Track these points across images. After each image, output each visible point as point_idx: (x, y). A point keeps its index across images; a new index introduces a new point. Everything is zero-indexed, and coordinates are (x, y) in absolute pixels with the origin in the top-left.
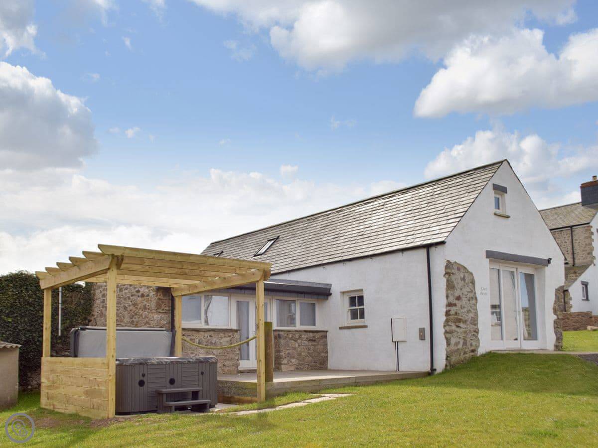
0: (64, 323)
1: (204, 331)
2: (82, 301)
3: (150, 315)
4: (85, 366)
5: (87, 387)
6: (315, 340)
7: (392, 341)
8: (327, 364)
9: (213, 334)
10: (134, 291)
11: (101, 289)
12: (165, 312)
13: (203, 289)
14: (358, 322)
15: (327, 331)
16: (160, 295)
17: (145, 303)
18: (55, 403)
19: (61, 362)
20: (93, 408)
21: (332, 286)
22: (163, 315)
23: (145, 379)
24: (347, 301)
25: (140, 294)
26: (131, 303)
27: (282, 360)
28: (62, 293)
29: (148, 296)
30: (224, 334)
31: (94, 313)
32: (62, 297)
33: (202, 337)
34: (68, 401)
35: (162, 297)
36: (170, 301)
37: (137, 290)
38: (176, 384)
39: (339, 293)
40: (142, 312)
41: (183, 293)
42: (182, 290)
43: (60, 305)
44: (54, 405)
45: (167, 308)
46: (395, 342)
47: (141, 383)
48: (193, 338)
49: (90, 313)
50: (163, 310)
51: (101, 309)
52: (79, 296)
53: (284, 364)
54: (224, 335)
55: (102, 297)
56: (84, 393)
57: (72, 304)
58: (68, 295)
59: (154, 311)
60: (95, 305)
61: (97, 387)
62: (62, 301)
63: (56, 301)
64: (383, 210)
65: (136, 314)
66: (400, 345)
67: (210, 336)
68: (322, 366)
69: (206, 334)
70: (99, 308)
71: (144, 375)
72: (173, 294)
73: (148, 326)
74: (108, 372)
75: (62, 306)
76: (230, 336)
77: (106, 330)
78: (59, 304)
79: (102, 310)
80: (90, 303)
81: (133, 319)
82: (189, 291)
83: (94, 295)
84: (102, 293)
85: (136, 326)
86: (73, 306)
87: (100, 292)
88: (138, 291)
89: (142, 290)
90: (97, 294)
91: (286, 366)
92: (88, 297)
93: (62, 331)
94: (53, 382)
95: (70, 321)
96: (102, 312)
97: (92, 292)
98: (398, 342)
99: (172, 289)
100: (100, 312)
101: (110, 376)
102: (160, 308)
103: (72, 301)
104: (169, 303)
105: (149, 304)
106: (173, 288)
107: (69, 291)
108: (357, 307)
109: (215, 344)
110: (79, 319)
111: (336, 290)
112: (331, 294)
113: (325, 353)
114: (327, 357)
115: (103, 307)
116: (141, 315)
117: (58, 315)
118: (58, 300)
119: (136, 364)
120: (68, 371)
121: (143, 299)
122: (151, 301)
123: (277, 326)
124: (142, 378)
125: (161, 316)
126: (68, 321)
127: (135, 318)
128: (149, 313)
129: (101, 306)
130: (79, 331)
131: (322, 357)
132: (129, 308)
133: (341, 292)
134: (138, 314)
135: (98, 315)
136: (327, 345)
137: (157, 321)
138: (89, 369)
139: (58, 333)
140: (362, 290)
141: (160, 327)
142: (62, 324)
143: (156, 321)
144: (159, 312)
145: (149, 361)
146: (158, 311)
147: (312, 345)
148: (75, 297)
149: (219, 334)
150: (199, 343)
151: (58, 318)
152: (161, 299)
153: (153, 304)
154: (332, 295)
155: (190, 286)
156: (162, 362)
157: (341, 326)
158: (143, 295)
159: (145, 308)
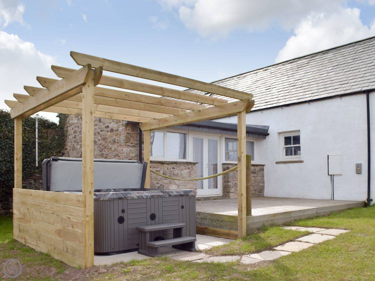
0: (41, 156)
1: (168, 164)
2: (56, 137)
3: (120, 149)
4: (56, 201)
5: (59, 226)
6: (255, 173)
7: (328, 174)
8: (264, 192)
9: (176, 166)
10: (103, 126)
11: (73, 127)
12: (134, 146)
13: (174, 123)
14: (293, 158)
15: (264, 165)
16: (129, 130)
17: (114, 137)
18: (27, 237)
19: (31, 195)
20: (67, 252)
21: (270, 127)
22: (132, 149)
23: (125, 216)
24: (283, 141)
25: (109, 129)
26: (100, 138)
27: (230, 189)
28: (39, 130)
29: (117, 130)
30: (184, 166)
31: (66, 147)
32: (38, 133)
33: (166, 169)
34: (39, 238)
35: (130, 132)
36: (138, 136)
37: (106, 125)
38: (157, 219)
39: (277, 134)
40: (112, 145)
41: (152, 128)
42: (151, 124)
43: (37, 140)
44: (25, 239)
45: (135, 142)
46: (331, 175)
47: (121, 220)
48: (158, 169)
49: (63, 147)
50: (132, 143)
51: (73, 143)
52: (53, 132)
53: (232, 192)
54: (184, 168)
55: (74, 133)
56: (56, 232)
57: (47, 139)
58: (44, 131)
59: (123, 144)
60: (68, 140)
61: (71, 228)
62: (38, 136)
63: (33, 136)
64: (309, 66)
65: (105, 148)
66: (335, 178)
67: (173, 168)
68: (260, 194)
69: (170, 167)
70: (72, 143)
71: (123, 211)
72: (141, 128)
73: (117, 158)
74: (85, 211)
75: (38, 140)
76: (189, 168)
77: (81, 161)
78: (36, 138)
79: (74, 145)
80: (64, 139)
81: (103, 152)
82: (159, 125)
83: (67, 131)
84: (74, 130)
85: (106, 158)
86: (49, 141)
87: (72, 128)
88: (108, 127)
89: (111, 126)
90: (69, 131)
91: (233, 194)
92: (62, 133)
93: (39, 162)
94: (24, 215)
95: (46, 154)
96: (74, 146)
97: (65, 129)
98: (333, 175)
99: (140, 124)
100: (72, 146)
101: (87, 216)
102: (129, 142)
103: (48, 137)
104: (137, 137)
105: (118, 138)
106: (142, 123)
107: (44, 128)
108: (292, 146)
109: (177, 175)
110: (54, 152)
111: (273, 131)
112: (268, 134)
113: (262, 183)
114: (264, 186)
115: (75, 142)
116: (110, 149)
117: (35, 148)
118: (35, 136)
119: (114, 199)
120: (38, 205)
121: (112, 133)
122: (120, 135)
123: (226, 160)
124: (121, 214)
125: (130, 149)
126: (44, 154)
127: (105, 151)
128: (118, 146)
129: (73, 141)
130: (51, 162)
131: (260, 186)
132: (98, 143)
133: (278, 133)
134: (107, 147)
135: (70, 149)
136: (264, 176)
137: (127, 154)
138: (62, 205)
139: (35, 164)
140: (299, 131)
141: (129, 159)
142: (38, 156)
143: (125, 154)
144: (129, 146)
145: (129, 196)
146: (128, 144)
147: (254, 176)
148: (50, 133)
149: (181, 166)
150: (164, 174)
151: (35, 150)
152: (130, 134)
153: (122, 138)
154: (269, 136)
155: (160, 120)
156: (142, 196)
157: (277, 161)
158: (112, 130)
159: (114, 142)
